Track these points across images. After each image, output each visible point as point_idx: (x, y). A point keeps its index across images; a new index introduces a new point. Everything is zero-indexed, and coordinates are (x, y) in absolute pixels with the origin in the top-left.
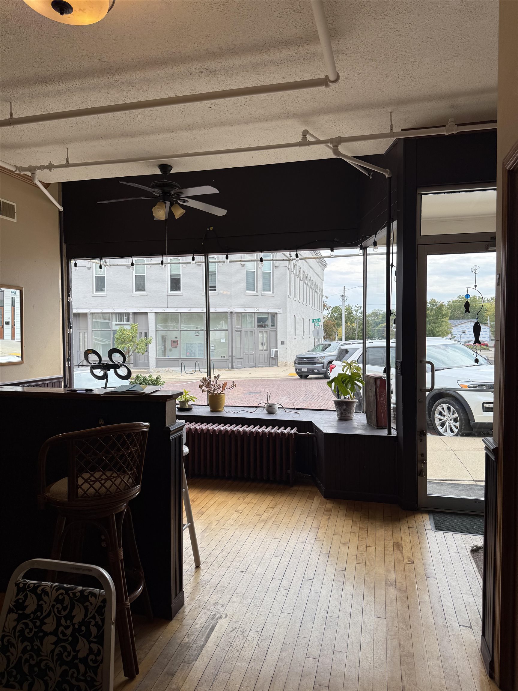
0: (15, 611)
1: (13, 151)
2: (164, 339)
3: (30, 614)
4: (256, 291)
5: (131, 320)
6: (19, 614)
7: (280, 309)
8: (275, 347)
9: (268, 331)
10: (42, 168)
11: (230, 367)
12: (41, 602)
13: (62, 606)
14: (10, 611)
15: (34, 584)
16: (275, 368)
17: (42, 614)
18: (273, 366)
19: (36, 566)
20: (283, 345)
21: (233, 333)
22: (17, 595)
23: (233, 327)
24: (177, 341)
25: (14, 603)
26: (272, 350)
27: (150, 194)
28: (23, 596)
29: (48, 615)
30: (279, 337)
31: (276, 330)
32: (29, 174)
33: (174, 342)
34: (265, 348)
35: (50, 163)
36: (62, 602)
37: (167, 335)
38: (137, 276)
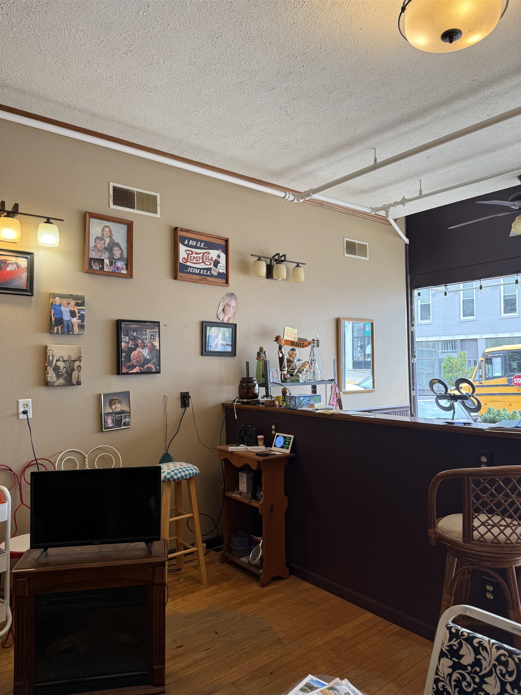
0: (449, 657)
1: (370, 194)
3: (467, 666)
5: (459, 348)
6: (454, 661)
10: (396, 204)
12: (479, 657)
13: (507, 670)
14: (442, 655)
15: (469, 634)
17: (481, 671)
19: (468, 614)
22: (450, 640)
25: (448, 648)
27: (508, 209)
28: (457, 643)
29: (489, 674)
32: (382, 213)
35: (404, 198)
36: (505, 664)
38: (464, 301)
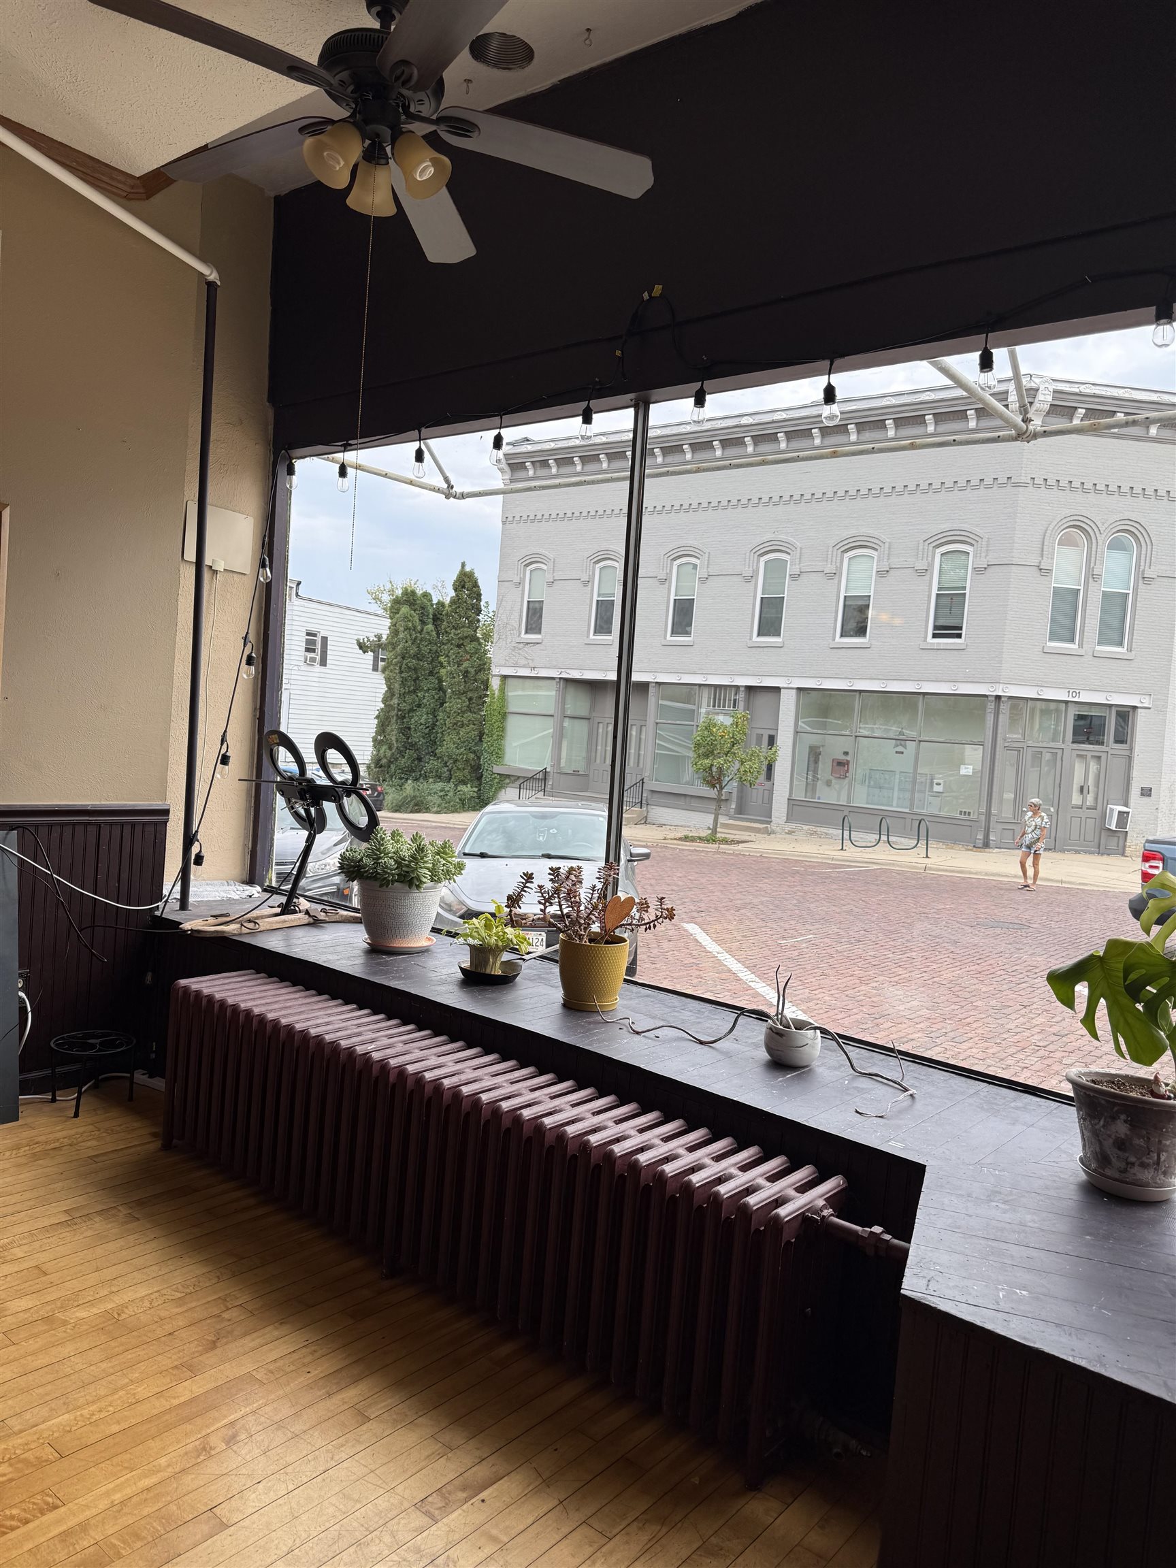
2: (815, 754)
4: (1077, 643)
5: (742, 704)
7: (1147, 697)
8: (1122, 802)
9: (1104, 756)
11: (980, 843)
16: (1115, 860)
18: (1109, 855)
20: (1145, 799)
21: (997, 753)
23: (999, 735)
24: (848, 763)
26: (1112, 810)
30: (1135, 773)
31: (1127, 753)
33: (840, 764)
34: (1090, 800)
37: (823, 746)
38: (764, 600)
